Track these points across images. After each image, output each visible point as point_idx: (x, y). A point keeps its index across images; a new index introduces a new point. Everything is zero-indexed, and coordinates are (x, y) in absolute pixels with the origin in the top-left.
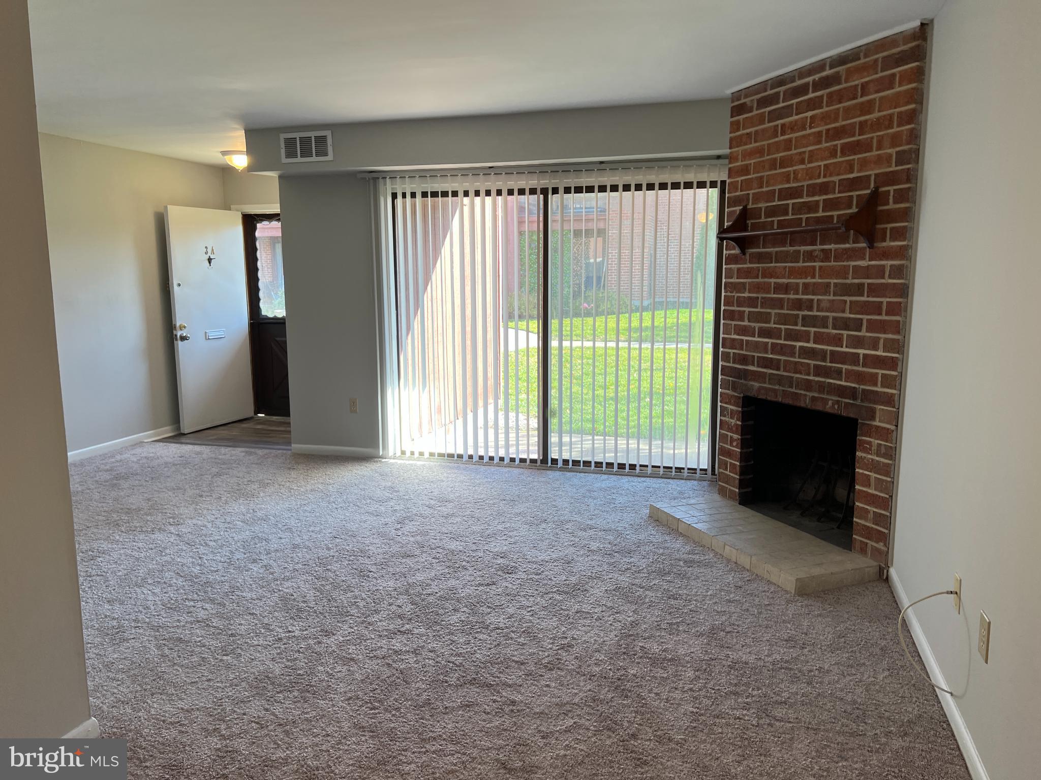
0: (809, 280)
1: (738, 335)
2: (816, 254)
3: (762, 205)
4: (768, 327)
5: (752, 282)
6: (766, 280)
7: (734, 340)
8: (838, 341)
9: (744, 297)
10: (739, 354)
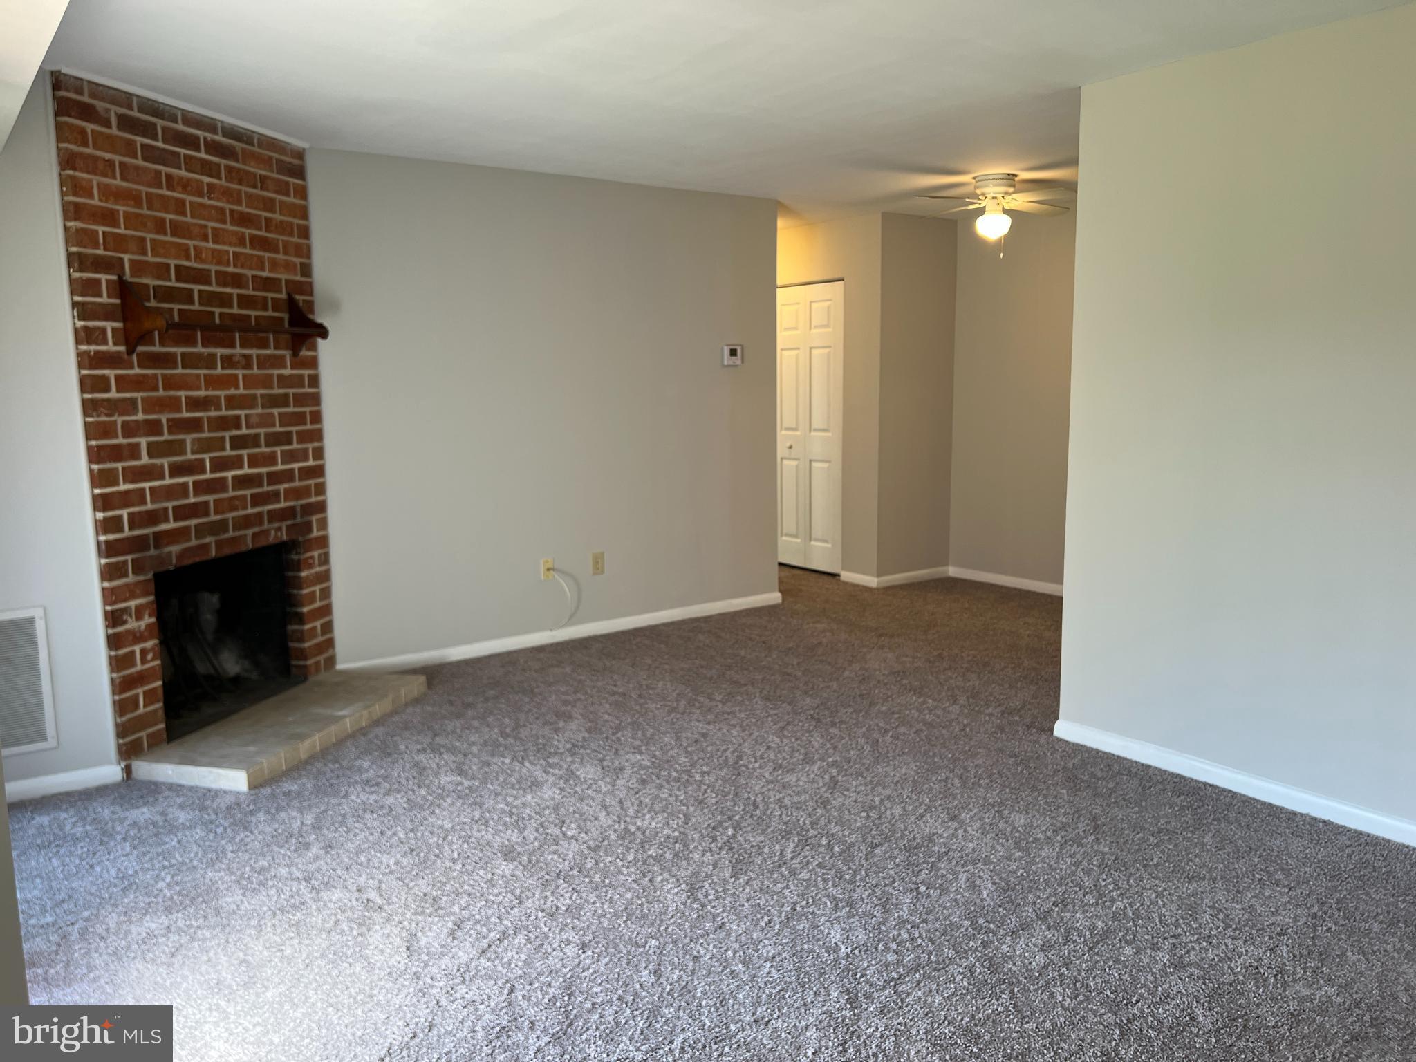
0: (232, 391)
1: (133, 482)
2: (236, 359)
3: (151, 282)
4: (183, 462)
5: (148, 397)
6: (172, 393)
7: (127, 492)
8: (271, 459)
9: (137, 422)
10: (140, 513)
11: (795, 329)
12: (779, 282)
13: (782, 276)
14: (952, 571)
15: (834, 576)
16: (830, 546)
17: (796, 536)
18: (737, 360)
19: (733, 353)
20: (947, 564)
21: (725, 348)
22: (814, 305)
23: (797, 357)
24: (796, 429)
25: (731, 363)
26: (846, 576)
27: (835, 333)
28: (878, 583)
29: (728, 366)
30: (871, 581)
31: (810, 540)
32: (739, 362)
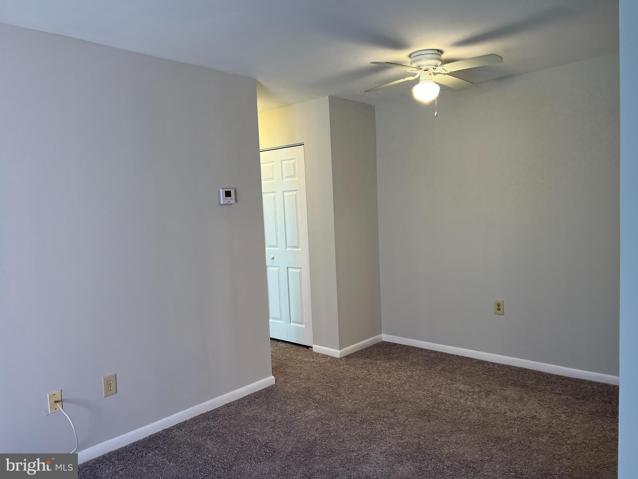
11: (272, 179)
12: (261, 148)
13: (263, 143)
14: (385, 337)
15: (308, 347)
16: (304, 326)
17: (280, 319)
18: (232, 199)
19: (228, 194)
20: (382, 333)
21: (221, 190)
22: (284, 162)
23: (274, 198)
24: (276, 246)
25: (227, 202)
26: (317, 348)
27: (300, 181)
28: (341, 354)
29: (224, 204)
30: (336, 353)
31: (290, 322)
32: (233, 201)
